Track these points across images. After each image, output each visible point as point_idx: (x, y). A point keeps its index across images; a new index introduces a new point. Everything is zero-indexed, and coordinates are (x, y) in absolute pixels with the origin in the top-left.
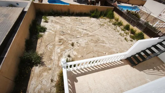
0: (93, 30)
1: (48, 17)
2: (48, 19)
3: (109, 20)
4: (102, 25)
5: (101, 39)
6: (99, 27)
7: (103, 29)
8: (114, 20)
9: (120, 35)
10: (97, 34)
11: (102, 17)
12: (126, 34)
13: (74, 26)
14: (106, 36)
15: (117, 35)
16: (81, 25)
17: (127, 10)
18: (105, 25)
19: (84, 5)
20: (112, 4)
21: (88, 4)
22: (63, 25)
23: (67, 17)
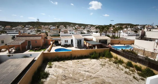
0: (96, 71)
1: (52, 63)
2: (52, 65)
3: (109, 59)
4: (103, 65)
5: (107, 81)
6: (101, 67)
7: (105, 69)
8: (113, 59)
9: (125, 73)
10: (100, 74)
11: (101, 57)
12: (132, 71)
13: (76, 69)
14: (111, 77)
15: (122, 74)
16: (83, 67)
17: (122, 49)
18: (107, 64)
19: (84, 49)
20: (107, 46)
21: (87, 48)
22: (65, 69)
23: (69, 61)
